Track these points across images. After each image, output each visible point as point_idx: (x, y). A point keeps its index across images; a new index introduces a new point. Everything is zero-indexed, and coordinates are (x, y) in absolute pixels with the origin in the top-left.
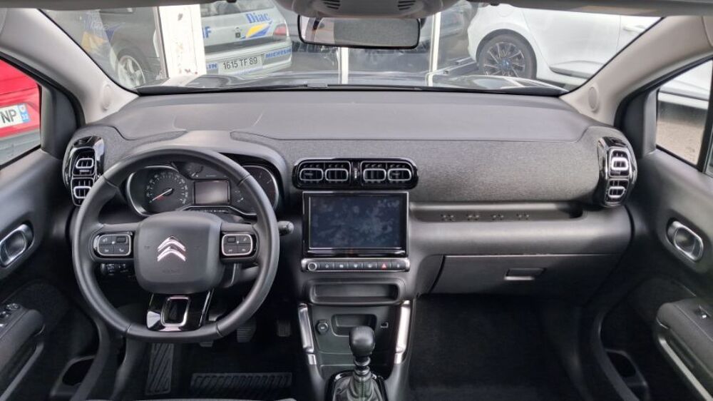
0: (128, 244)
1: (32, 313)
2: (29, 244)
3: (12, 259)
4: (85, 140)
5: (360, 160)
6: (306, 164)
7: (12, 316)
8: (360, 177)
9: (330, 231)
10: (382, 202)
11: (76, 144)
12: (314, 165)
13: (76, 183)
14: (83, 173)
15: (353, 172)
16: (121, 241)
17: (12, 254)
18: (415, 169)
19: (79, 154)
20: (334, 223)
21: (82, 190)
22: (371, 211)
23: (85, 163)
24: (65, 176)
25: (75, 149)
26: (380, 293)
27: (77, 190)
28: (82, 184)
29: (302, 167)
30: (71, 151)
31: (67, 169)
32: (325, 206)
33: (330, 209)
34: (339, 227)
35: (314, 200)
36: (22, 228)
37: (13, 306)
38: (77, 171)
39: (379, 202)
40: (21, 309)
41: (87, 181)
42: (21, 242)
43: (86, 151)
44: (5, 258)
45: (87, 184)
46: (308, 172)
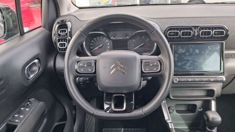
0: (93, 67)
1: (41, 103)
2: (39, 70)
3: (32, 76)
4: (62, 21)
5: (198, 27)
6: (171, 28)
7: (32, 105)
8: (198, 35)
9: (183, 63)
10: (211, 47)
11: (58, 23)
12: (174, 29)
13: (59, 41)
14: (62, 36)
15: (195, 32)
16: (89, 65)
17: (32, 74)
18: (227, 31)
19: (60, 27)
20: (185, 58)
21: (62, 44)
22: (205, 52)
23: (63, 31)
24: (54, 38)
25: (57, 26)
26: (203, 93)
27: (60, 44)
28: (62, 41)
29: (168, 30)
30: (56, 26)
31: (55, 35)
32: (181, 50)
33: (184, 51)
34: (188, 61)
35: (175, 47)
36: (36, 61)
37: (32, 100)
38: (59, 35)
39: (209, 47)
40: (36, 101)
41: (64, 39)
42: (35, 68)
43: (63, 26)
44: (29, 76)
45: (64, 41)
46: (171, 32)
